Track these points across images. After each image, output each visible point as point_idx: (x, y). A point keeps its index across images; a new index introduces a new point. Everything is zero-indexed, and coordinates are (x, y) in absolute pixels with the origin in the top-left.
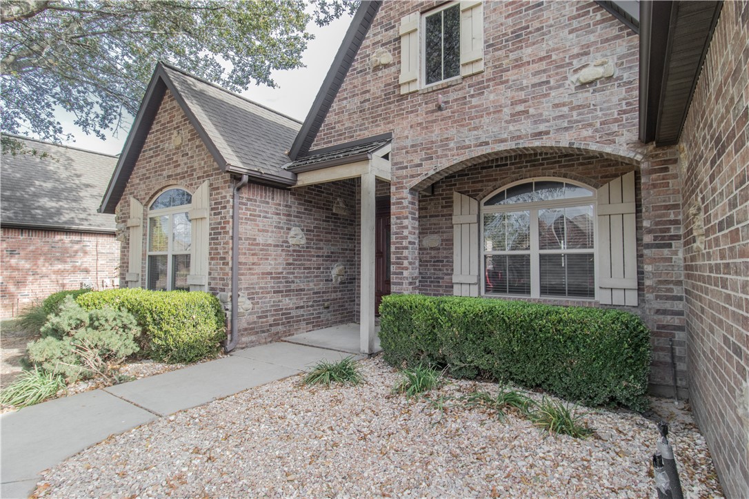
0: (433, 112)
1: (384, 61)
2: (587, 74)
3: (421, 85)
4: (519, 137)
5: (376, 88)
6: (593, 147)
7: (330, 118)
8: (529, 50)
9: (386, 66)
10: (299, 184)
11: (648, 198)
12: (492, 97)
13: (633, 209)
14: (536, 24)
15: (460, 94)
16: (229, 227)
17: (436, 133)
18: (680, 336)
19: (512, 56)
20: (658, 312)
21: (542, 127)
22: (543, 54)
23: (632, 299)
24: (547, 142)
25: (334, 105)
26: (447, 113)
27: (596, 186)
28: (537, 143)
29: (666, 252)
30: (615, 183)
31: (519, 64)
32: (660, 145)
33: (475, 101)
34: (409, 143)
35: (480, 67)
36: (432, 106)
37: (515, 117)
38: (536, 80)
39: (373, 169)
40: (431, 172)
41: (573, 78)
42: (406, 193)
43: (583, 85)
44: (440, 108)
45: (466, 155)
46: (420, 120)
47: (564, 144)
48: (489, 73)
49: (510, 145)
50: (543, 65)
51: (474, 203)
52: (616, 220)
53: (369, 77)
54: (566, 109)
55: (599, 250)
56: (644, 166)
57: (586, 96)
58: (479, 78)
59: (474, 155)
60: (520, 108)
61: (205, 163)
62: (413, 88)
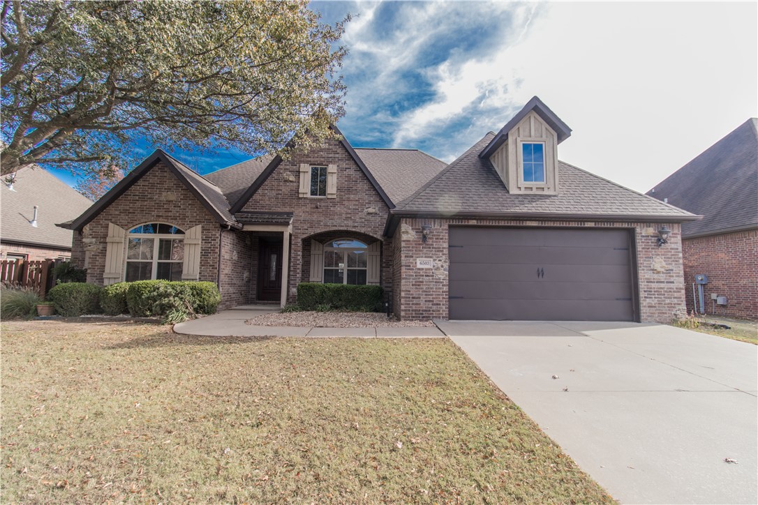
0: (314, 208)
1: (291, 179)
2: (371, 210)
3: (309, 196)
4: (348, 226)
5: (285, 189)
6: (371, 234)
7: (256, 197)
8: (353, 196)
9: (291, 181)
10: (244, 230)
11: (385, 253)
12: (339, 209)
13: (379, 254)
14: (354, 188)
15: (326, 204)
16: (217, 250)
17: (315, 217)
18: (391, 294)
19: (347, 196)
20: (386, 287)
21: (356, 224)
22: (357, 199)
23: (378, 285)
24: (357, 230)
25: (259, 190)
26: (320, 210)
27: (369, 244)
28: (354, 230)
29: (388, 269)
30: (375, 243)
31: (349, 200)
32: (388, 237)
33: (332, 209)
34: (302, 219)
35: (335, 196)
36: (314, 206)
37: (347, 218)
38: (354, 207)
39: (288, 231)
40: (312, 233)
41: (366, 210)
42: (300, 240)
43: (369, 214)
44: (317, 208)
45: (327, 229)
46: (308, 210)
47: (362, 232)
48: (338, 200)
49: (345, 228)
50: (357, 203)
51: (321, 246)
52: (374, 257)
53: (281, 184)
54: (363, 220)
55: (368, 268)
56: (384, 243)
57: (369, 217)
58: (334, 201)
59: (331, 229)
60: (349, 216)
61: (197, 215)
62: (305, 196)
